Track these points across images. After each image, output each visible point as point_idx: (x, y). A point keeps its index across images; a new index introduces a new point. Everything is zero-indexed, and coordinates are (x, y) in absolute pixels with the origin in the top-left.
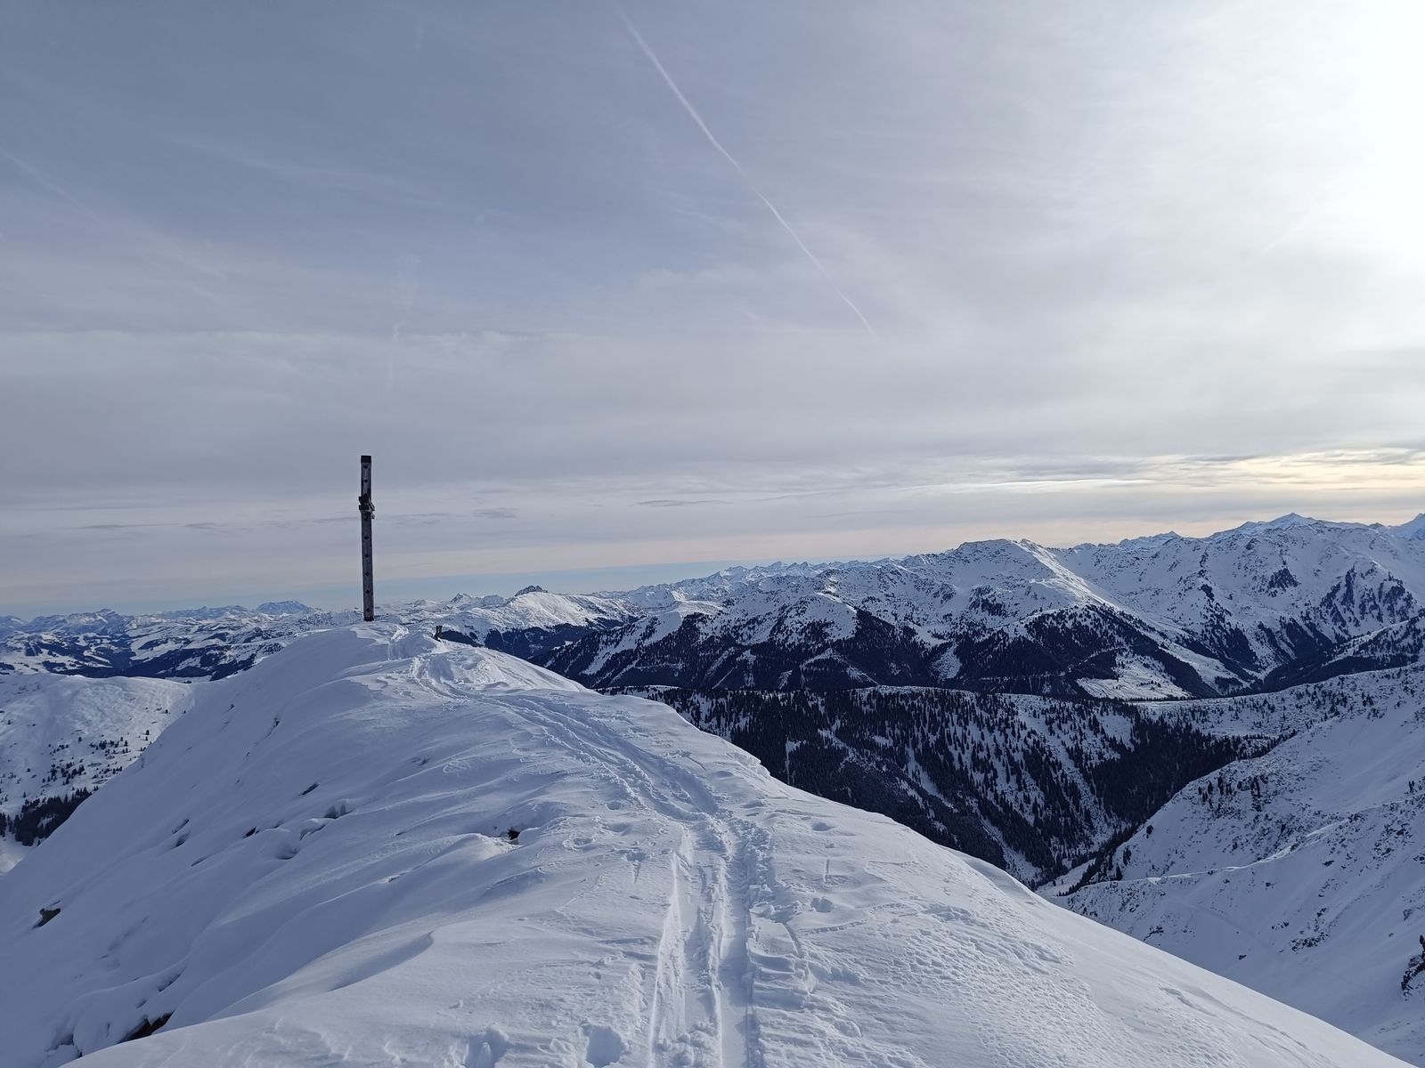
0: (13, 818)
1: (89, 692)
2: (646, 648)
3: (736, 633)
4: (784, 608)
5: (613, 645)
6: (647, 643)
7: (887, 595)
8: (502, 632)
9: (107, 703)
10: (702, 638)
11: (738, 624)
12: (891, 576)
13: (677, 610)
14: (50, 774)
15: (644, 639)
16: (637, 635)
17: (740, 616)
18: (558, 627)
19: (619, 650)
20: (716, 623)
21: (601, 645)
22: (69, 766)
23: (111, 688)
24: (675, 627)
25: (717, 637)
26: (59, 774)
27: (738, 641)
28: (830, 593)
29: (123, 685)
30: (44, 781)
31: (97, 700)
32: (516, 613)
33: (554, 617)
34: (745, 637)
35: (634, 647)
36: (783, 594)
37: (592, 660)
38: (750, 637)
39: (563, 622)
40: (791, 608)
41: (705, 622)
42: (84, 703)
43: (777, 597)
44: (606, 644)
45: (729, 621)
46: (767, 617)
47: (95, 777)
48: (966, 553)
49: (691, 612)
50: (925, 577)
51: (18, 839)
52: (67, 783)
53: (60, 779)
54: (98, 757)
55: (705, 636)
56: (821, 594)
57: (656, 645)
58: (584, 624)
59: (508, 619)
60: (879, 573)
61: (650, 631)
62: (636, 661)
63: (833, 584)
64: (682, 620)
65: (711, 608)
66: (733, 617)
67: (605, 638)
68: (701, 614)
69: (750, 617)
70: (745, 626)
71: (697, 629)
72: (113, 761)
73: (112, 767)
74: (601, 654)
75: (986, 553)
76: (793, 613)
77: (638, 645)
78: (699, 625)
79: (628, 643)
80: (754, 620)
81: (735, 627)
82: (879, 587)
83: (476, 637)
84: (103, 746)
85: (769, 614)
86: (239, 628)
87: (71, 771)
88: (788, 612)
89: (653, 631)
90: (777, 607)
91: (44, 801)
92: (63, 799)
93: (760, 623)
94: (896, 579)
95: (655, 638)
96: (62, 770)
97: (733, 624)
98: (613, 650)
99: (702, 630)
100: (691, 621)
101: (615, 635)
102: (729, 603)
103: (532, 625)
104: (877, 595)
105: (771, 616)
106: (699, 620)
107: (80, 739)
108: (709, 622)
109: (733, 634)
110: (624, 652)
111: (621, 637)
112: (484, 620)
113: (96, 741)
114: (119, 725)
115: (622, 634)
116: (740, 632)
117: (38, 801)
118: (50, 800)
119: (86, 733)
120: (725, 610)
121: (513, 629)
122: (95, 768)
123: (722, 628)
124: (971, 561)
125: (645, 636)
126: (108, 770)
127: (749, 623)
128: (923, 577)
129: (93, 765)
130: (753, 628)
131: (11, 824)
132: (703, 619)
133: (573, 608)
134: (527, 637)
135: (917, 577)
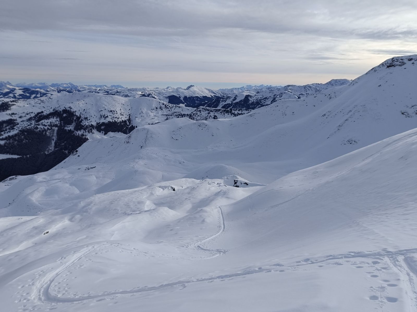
0: (95, 126)
1: (104, 98)
2: (235, 103)
3: (260, 101)
4: (275, 95)
5: (224, 102)
6: (234, 102)
7: (307, 94)
8: (188, 97)
9: (109, 101)
10: (250, 102)
11: (261, 99)
12: (308, 88)
13: (243, 93)
14: (100, 117)
15: (233, 101)
16: (231, 99)
17: (261, 96)
18: (204, 97)
19: (226, 103)
20: (254, 98)
21: (220, 102)
22: (104, 115)
23: (109, 98)
24: (243, 98)
25: (255, 102)
26: (102, 117)
27: (261, 103)
28: (289, 91)
29: (112, 97)
30: (99, 118)
31: (106, 100)
32: (192, 92)
33: (202, 94)
34: (263, 103)
35: (231, 103)
36: (275, 91)
37: (218, 106)
38: (264, 103)
39: (205, 96)
40: (278, 95)
41: (251, 98)
42: (103, 100)
43: (273, 92)
44: (222, 101)
45: (258, 98)
46: (270, 97)
47: (111, 118)
48: (333, 82)
49: (248, 94)
50: (319, 89)
51: (97, 131)
52: (105, 119)
53: (103, 118)
54: (111, 114)
55: (251, 102)
56: (287, 92)
57: (237, 103)
58: (211, 97)
59: (189, 93)
60: (304, 87)
61: (235, 99)
62: (232, 107)
63: (290, 89)
64: (245, 96)
65: (253, 93)
66: (259, 97)
67: (222, 100)
68: (250, 95)
69: (264, 97)
70: (263, 100)
71: (249, 99)
72: (114, 115)
73: (115, 117)
74: (221, 104)
75: (339, 83)
76: (278, 96)
77: (232, 102)
78: (250, 98)
79: (229, 102)
80: (266, 98)
81: (260, 100)
82: (304, 91)
83: (180, 98)
84: (111, 111)
85: (270, 96)
86: (112, 90)
87: (105, 116)
88: (277, 96)
89: (236, 99)
90: (273, 95)
91: (101, 123)
92: (105, 123)
93: (267, 99)
94: (310, 89)
95: (237, 101)
96: (103, 116)
97: (259, 99)
98: (224, 103)
99: (250, 100)
100: (247, 97)
101: (225, 99)
102: (258, 92)
103: (196, 95)
104: (304, 93)
105: (271, 97)
106: (250, 97)
107: (105, 109)
108: (252, 97)
109: (259, 102)
110: (228, 104)
111: (227, 100)
112: (183, 93)
113: (110, 110)
114: (113, 107)
115: (227, 99)
116: (261, 101)
117: (100, 122)
118: (103, 123)
119: (106, 108)
120: (257, 94)
121: (191, 96)
122: (111, 116)
123: (256, 100)
124: (334, 85)
125: (234, 100)
126: (114, 117)
127: (264, 99)
128: (318, 89)
129: (110, 115)
130: (265, 100)
131: (95, 127)
132: (251, 97)
133: (207, 92)
134: (195, 99)
135: (316, 89)
